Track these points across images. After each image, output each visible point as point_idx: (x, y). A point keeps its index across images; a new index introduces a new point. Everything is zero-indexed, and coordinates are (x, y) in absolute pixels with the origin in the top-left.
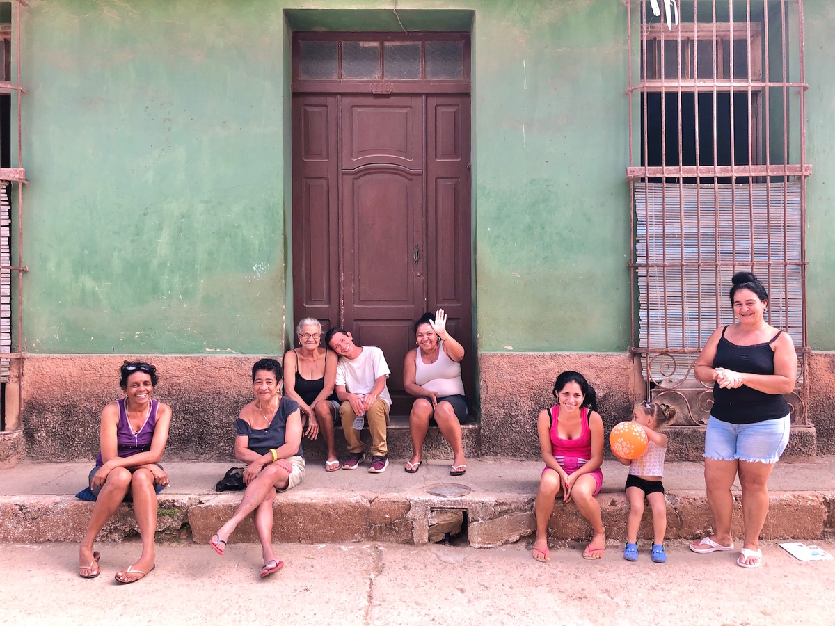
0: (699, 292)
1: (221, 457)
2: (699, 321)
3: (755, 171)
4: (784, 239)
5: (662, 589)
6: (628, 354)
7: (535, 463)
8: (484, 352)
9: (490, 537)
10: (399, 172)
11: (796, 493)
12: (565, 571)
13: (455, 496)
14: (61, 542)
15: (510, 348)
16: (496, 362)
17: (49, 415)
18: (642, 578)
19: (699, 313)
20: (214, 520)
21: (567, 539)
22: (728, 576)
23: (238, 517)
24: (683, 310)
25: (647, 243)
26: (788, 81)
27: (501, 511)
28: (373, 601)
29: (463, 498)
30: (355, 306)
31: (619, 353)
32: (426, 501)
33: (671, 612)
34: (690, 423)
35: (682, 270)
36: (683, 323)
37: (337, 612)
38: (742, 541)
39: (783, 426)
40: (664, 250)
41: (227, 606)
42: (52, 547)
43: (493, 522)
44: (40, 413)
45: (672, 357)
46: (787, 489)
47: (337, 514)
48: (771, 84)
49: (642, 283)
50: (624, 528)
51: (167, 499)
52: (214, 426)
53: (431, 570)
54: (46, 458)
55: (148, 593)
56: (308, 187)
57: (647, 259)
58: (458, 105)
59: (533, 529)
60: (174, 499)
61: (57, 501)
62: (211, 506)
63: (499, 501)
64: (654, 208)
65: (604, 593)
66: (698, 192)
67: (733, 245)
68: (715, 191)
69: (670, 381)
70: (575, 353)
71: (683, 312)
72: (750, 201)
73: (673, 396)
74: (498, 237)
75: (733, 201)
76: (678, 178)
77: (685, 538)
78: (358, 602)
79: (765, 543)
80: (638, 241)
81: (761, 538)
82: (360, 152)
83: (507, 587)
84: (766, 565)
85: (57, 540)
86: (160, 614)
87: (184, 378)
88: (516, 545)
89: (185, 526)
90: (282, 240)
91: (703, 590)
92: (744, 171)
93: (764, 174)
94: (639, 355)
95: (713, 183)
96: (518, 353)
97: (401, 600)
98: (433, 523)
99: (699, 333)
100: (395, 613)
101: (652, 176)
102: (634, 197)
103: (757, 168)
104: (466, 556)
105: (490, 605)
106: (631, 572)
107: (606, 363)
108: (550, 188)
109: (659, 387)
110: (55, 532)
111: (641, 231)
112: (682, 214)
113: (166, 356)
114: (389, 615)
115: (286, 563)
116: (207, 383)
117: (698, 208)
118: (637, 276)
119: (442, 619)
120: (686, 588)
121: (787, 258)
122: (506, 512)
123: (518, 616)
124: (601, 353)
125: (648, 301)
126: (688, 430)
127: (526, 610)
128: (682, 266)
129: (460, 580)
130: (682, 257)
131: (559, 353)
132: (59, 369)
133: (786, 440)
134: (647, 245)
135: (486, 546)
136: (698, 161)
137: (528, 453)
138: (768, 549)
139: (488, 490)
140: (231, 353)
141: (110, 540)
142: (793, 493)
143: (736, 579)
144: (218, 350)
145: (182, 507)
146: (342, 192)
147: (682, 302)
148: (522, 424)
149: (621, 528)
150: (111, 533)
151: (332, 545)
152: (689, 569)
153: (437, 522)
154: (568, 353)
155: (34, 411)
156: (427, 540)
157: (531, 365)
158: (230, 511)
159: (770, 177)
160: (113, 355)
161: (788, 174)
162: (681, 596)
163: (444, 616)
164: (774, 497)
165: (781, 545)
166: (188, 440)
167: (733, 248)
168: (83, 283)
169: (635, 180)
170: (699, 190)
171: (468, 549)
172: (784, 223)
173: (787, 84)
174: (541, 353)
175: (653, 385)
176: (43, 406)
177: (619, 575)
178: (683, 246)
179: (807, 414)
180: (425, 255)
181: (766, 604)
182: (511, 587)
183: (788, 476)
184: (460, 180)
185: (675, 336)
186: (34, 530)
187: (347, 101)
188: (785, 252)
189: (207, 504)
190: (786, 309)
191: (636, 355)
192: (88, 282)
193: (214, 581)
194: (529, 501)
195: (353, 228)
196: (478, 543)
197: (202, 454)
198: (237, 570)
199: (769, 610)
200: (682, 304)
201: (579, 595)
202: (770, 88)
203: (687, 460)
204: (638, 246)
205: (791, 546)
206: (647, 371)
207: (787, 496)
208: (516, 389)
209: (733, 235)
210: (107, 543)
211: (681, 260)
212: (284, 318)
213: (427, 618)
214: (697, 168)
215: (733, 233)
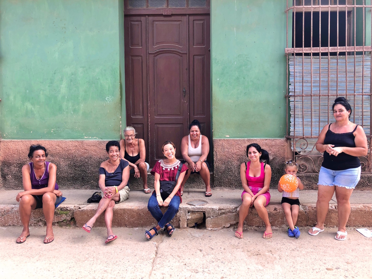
0: (319, 109)
1: (92, 187)
2: (319, 123)
3: (348, 49)
4: (363, 83)
5: (298, 250)
6: (285, 139)
7: (239, 190)
8: (216, 138)
9: (216, 225)
10: (176, 53)
11: (365, 205)
12: (251, 241)
13: (200, 206)
14: (15, 226)
15: (228, 136)
16: (221, 143)
17: (12, 168)
18: (288, 245)
19: (319, 119)
20: (86, 216)
21: (253, 226)
22: (330, 244)
23: (97, 215)
24: (311, 117)
25: (294, 85)
26: (365, 4)
27: (221, 212)
28: (158, 255)
29: (203, 207)
30: (155, 117)
31: (280, 139)
32: (186, 208)
33: (302, 262)
34: (314, 171)
35: (311, 98)
36: (311, 124)
37: (140, 260)
38: (338, 228)
39: (357, 172)
40: (302, 88)
41: (88, 257)
42: (11, 228)
43: (217, 218)
44: (8, 167)
45: (305, 140)
46: (360, 203)
47: (143, 213)
48: (357, 6)
49: (292, 104)
50: (280, 221)
51: (64, 206)
52: (89, 173)
53: (187, 240)
54: (12, 187)
55: (52, 250)
56: (132, 60)
57: (295, 93)
58: (204, 20)
59: (237, 221)
60: (67, 206)
61: (13, 207)
62: (84, 210)
63: (220, 208)
64: (298, 68)
65: (269, 252)
66: (320, 60)
67: (337, 86)
68: (328, 60)
69: (305, 152)
70: (259, 138)
71: (311, 119)
72: (346, 64)
73: (306, 159)
74: (223, 83)
75: (337, 64)
76: (310, 53)
77: (310, 226)
78: (150, 256)
79: (349, 229)
80: (290, 84)
81: (347, 226)
82: (157, 43)
83: (222, 249)
84: (349, 239)
85: (13, 225)
86: (56, 260)
87: (74, 151)
88: (228, 229)
89: (73, 219)
90: (119, 85)
91: (317, 251)
92: (343, 49)
93: (353, 51)
94: (290, 139)
95: (328, 55)
96: (232, 139)
97: (171, 255)
98: (189, 218)
99: (319, 129)
100: (167, 261)
101: (297, 52)
102: (288, 63)
103: (350, 48)
104: (204, 233)
105: (213, 258)
106: (283, 242)
107: (274, 143)
108: (248, 59)
109: (299, 155)
110: (13, 221)
111: (292, 80)
112: (312, 71)
113: (66, 140)
114: (164, 262)
115: (118, 237)
116: (85, 153)
117: (320, 68)
118: (289, 101)
119: (190, 264)
120: (310, 250)
121: (364, 92)
122: (224, 213)
123: (226, 263)
124: (272, 138)
125: (294, 113)
126: (313, 175)
127: (231, 261)
128: (311, 96)
129: (200, 245)
130: (311, 92)
131: (251, 138)
132: (16, 146)
133: (359, 179)
134: (294, 86)
135: (214, 229)
136: (320, 45)
137: (236, 186)
138: (350, 232)
139: (215, 203)
140: (96, 139)
141: (38, 225)
142: (363, 205)
143: (334, 246)
144: (90, 137)
145: (71, 210)
146: (149, 63)
147: (311, 114)
148: (234, 172)
149: (279, 221)
150: (38, 222)
151: (141, 228)
152: (311, 241)
153: (191, 218)
154: (256, 139)
155: (6, 166)
156: (186, 226)
157: (238, 144)
158: (93, 212)
159: (356, 52)
160: (41, 140)
161: (365, 50)
162: (306, 254)
163: (190, 263)
164: (354, 207)
165: (357, 229)
166: (77, 179)
167: (337, 87)
168: (26, 106)
169: (289, 54)
170: (321, 59)
171: (205, 230)
172: (363, 75)
173: (365, 6)
174: (243, 139)
175: (296, 153)
176: (10, 163)
177: (277, 243)
178: (312, 87)
179: (371, 167)
180: (188, 93)
181: (349, 258)
182: (224, 249)
183: (361, 197)
184: (205, 56)
185: (307, 130)
186: (3, 221)
187: (151, 18)
188: (362, 89)
189: (83, 209)
190: (363, 117)
191: (288, 139)
192: (29, 106)
193: (84, 245)
194: (235, 208)
195: (154, 80)
196: (210, 228)
197: (83, 186)
198: (95, 240)
199: (350, 261)
200: (311, 115)
201: (257, 253)
202: (357, 8)
203: (312, 189)
204: (290, 87)
205: (362, 230)
206: (294, 147)
207: (360, 206)
208: (230, 155)
209: (337, 81)
210: (37, 226)
211: (311, 93)
212: (121, 122)
213: (182, 264)
214: (320, 48)
215: (337, 80)
